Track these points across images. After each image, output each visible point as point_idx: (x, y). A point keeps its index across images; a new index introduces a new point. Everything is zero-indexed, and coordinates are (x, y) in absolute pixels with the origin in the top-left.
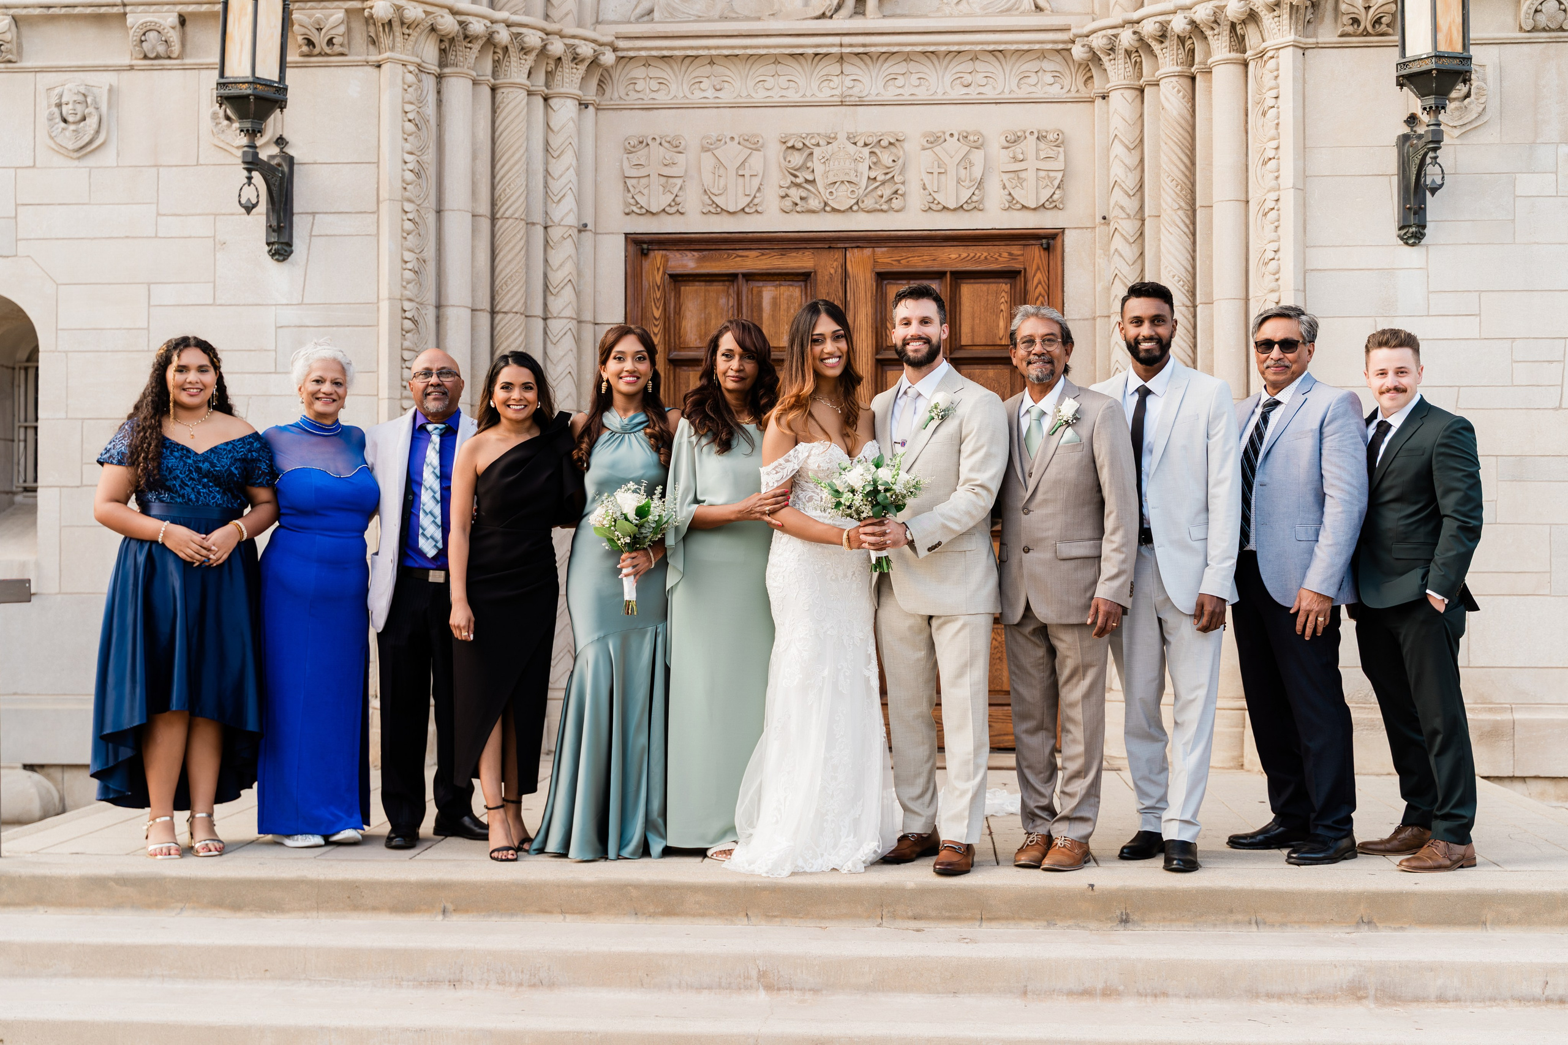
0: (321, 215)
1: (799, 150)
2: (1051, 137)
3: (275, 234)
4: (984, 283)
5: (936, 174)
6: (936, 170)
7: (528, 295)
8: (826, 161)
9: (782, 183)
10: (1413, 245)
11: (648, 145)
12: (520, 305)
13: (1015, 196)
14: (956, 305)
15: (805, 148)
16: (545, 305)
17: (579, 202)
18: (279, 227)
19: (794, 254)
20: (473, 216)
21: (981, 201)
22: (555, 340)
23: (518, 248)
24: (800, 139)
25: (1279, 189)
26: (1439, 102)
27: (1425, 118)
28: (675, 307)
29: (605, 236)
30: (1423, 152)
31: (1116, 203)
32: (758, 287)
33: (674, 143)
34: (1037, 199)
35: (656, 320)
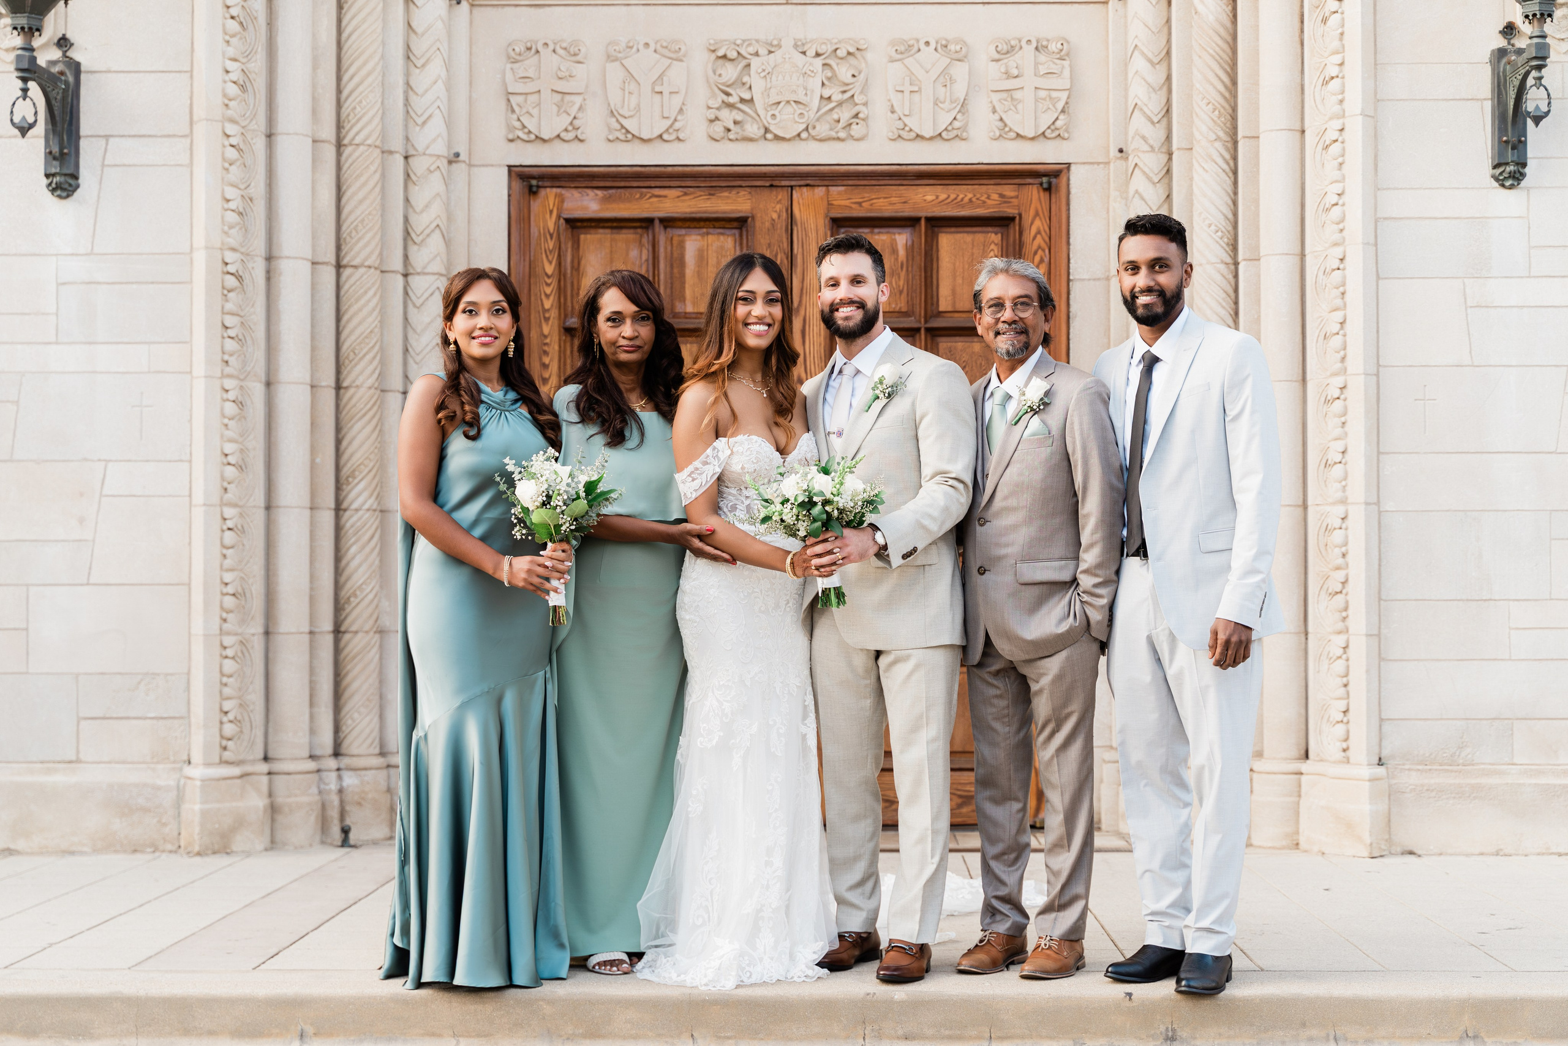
0: (117, 139)
1: (731, 60)
2: (1054, 47)
3: (56, 163)
4: (967, 232)
5: (907, 94)
6: (907, 88)
7: (384, 244)
8: (767, 75)
9: (711, 103)
10: (1511, 187)
11: (538, 52)
12: (374, 257)
13: (1008, 122)
14: (932, 260)
15: (740, 58)
16: (406, 257)
17: (449, 124)
18: (62, 154)
19: (726, 194)
20: (314, 141)
21: (964, 128)
22: (418, 302)
23: (371, 183)
24: (733, 46)
25: (1344, 116)
26: (1545, 8)
27: (1526, 28)
28: (572, 262)
29: (482, 169)
30: (1523, 71)
31: (1137, 133)
32: (680, 236)
33: (572, 50)
34: (1036, 126)
35: (549, 277)
